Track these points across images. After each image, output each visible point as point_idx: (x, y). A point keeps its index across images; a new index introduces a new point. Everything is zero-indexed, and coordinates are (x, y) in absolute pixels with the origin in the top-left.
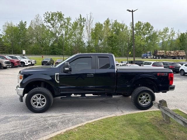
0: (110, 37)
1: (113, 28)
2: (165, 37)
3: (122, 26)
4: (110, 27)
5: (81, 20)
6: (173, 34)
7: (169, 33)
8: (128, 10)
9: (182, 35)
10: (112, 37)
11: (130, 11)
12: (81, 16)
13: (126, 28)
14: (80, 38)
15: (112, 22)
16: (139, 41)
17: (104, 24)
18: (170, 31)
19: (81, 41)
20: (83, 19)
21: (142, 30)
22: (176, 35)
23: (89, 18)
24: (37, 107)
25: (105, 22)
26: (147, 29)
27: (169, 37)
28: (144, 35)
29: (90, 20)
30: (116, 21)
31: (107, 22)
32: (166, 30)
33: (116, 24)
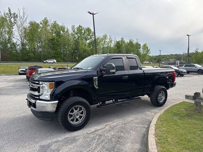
0: (52, 40)
1: (52, 30)
2: (104, 43)
3: (63, 29)
4: (48, 28)
5: (11, 15)
6: (111, 42)
7: (108, 40)
8: (89, 12)
9: (118, 43)
10: (54, 39)
11: (91, 13)
12: (10, 10)
13: (67, 31)
14: (10, 39)
15: (51, 22)
16: (83, 47)
17: (41, 23)
18: (108, 38)
19: (11, 42)
20: (14, 14)
21: (84, 34)
22: (113, 42)
23: (22, 15)
24: (75, 123)
25: (42, 22)
26: (89, 35)
27: (108, 44)
28: (86, 40)
29: (24, 16)
30: (55, 22)
31: (45, 22)
32: (105, 37)
33: (55, 25)
